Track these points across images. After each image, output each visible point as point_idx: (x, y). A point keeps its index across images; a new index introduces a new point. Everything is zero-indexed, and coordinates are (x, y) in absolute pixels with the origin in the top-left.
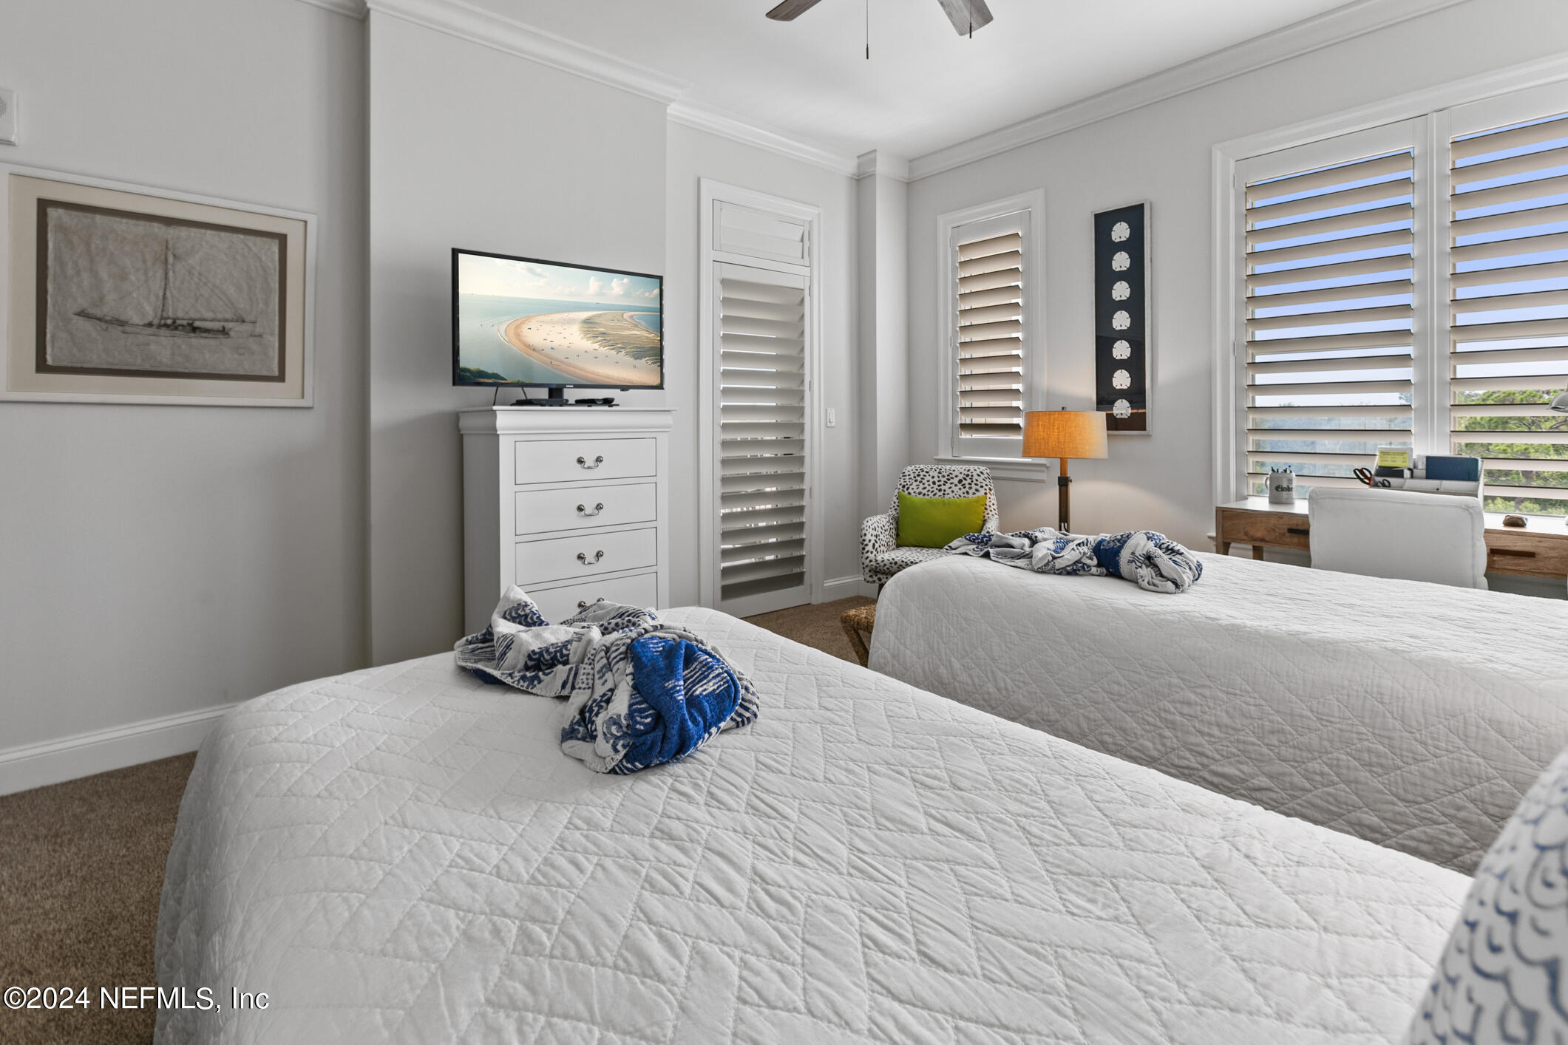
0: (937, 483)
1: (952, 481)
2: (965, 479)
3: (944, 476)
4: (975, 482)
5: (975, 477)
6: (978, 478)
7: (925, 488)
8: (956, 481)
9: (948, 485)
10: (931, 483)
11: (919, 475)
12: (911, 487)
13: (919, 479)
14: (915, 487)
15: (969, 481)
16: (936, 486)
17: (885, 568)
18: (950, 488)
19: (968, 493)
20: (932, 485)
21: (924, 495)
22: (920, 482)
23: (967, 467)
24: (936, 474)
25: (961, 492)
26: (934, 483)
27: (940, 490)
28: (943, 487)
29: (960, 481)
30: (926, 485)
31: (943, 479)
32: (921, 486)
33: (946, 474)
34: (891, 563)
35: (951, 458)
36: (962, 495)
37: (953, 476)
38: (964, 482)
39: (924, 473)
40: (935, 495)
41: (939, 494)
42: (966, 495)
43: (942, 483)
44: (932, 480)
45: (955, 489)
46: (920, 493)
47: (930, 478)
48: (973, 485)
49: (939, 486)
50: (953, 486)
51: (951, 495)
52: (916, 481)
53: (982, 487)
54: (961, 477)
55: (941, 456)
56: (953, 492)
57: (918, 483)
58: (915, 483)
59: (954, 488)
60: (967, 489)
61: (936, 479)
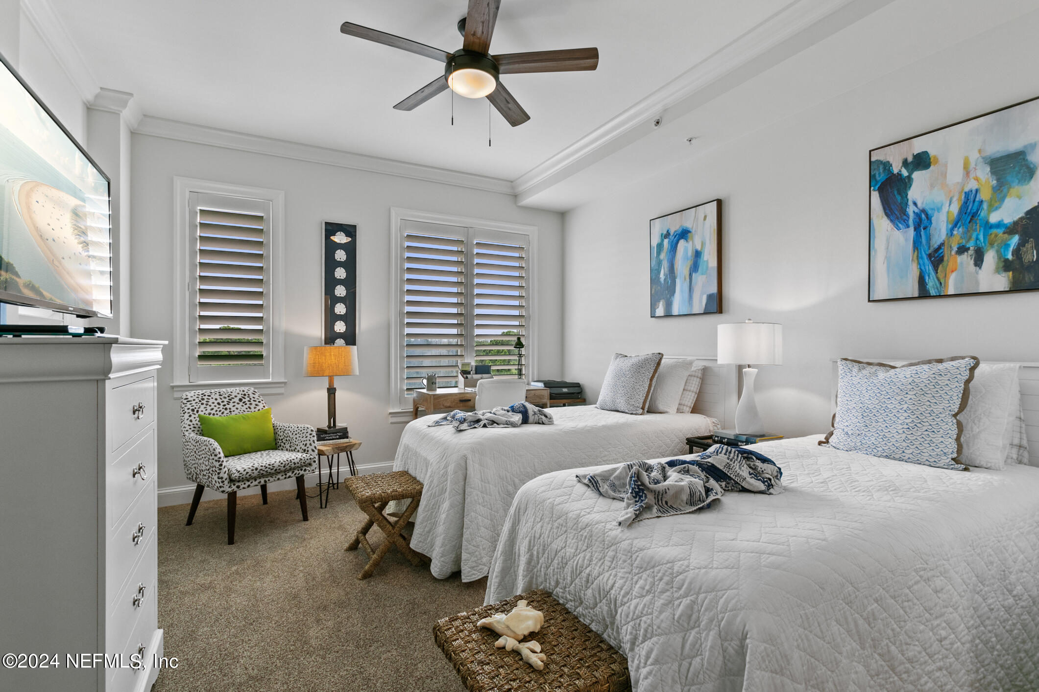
0: (222, 404)
1: (233, 400)
2: (245, 398)
3: (225, 398)
4: (253, 399)
5: (251, 396)
6: (254, 396)
7: (212, 409)
8: (236, 399)
9: (231, 404)
10: (216, 404)
11: (203, 399)
12: (200, 410)
13: (204, 402)
14: (204, 410)
15: (248, 399)
16: (221, 407)
17: (247, 476)
18: (234, 406)
19: (250, 408)
20: (218, 406)
21: (214, 414)
22: (207, 405)
23: (243, 388)
24: (217, 396)
25: (244, 408)
26: (219, 404)
27: (226, 409)
28: (227, 406)
29: (240, 400)
30: (212, 407)
31: (226, 400)
32: (209, 408)
33: (226, 396)
34: (253, 470)
35: (187, 383)
36: (246, 410)
37: (233, 396)
38: (244, 400)
39: (207, 397)
40: (223, 413)
41: (226, 412)
42: (249, 410)
43: (225, 403)
44: (216, 402)
45: (239, 406)
46: (210, 414)
47: (214, 400)
48: (252, 402)
49: (224, 405)
50: (235, 404)
51: (237, 412)
52: (202, 404)
53: (259, 402)
54: (240, 396)
55: (177, 383)
56: (237, 409)
57: (204, 406)
58: (202, 407)
59: (237, 406)
60: (248, 405)
61: (219, 401)
